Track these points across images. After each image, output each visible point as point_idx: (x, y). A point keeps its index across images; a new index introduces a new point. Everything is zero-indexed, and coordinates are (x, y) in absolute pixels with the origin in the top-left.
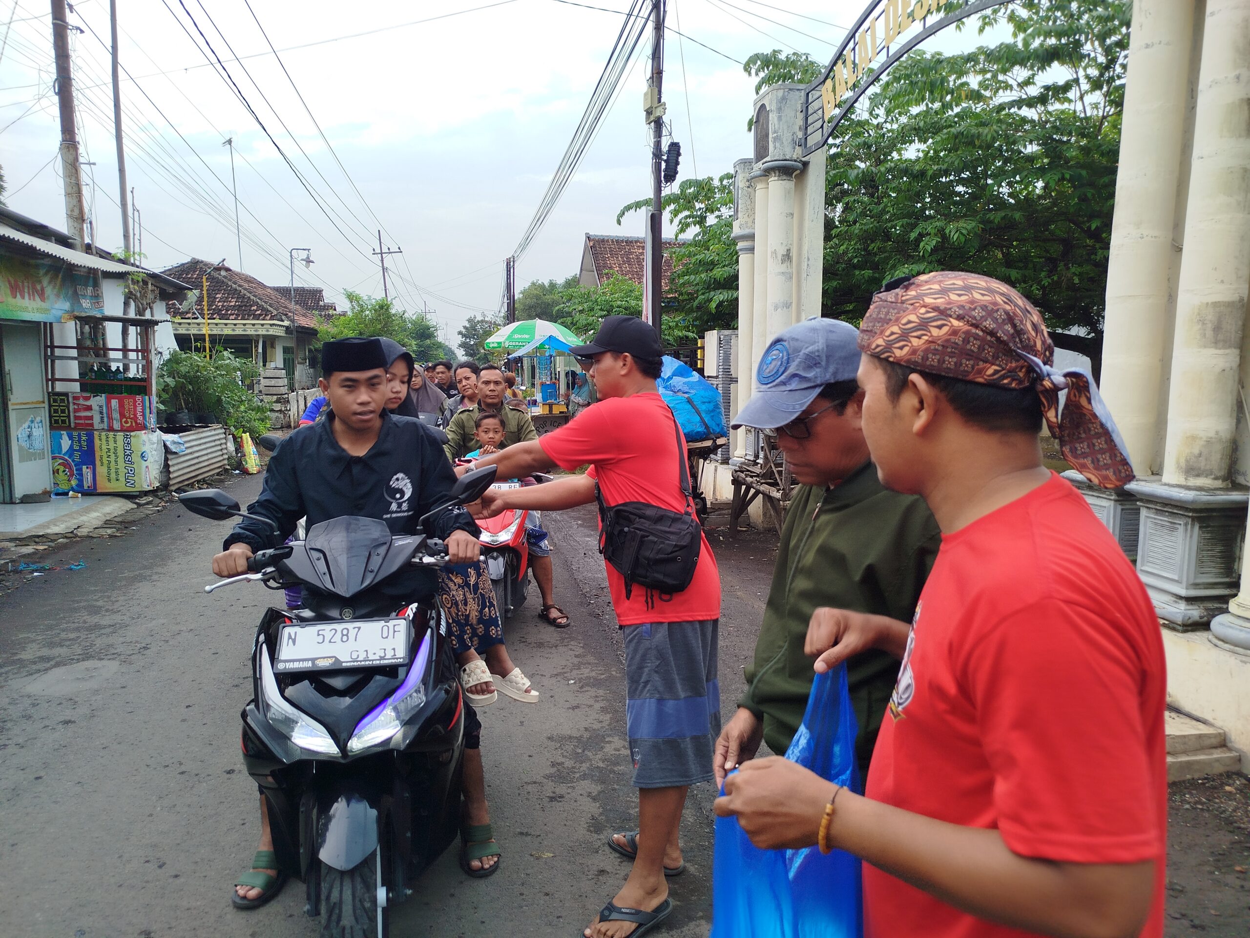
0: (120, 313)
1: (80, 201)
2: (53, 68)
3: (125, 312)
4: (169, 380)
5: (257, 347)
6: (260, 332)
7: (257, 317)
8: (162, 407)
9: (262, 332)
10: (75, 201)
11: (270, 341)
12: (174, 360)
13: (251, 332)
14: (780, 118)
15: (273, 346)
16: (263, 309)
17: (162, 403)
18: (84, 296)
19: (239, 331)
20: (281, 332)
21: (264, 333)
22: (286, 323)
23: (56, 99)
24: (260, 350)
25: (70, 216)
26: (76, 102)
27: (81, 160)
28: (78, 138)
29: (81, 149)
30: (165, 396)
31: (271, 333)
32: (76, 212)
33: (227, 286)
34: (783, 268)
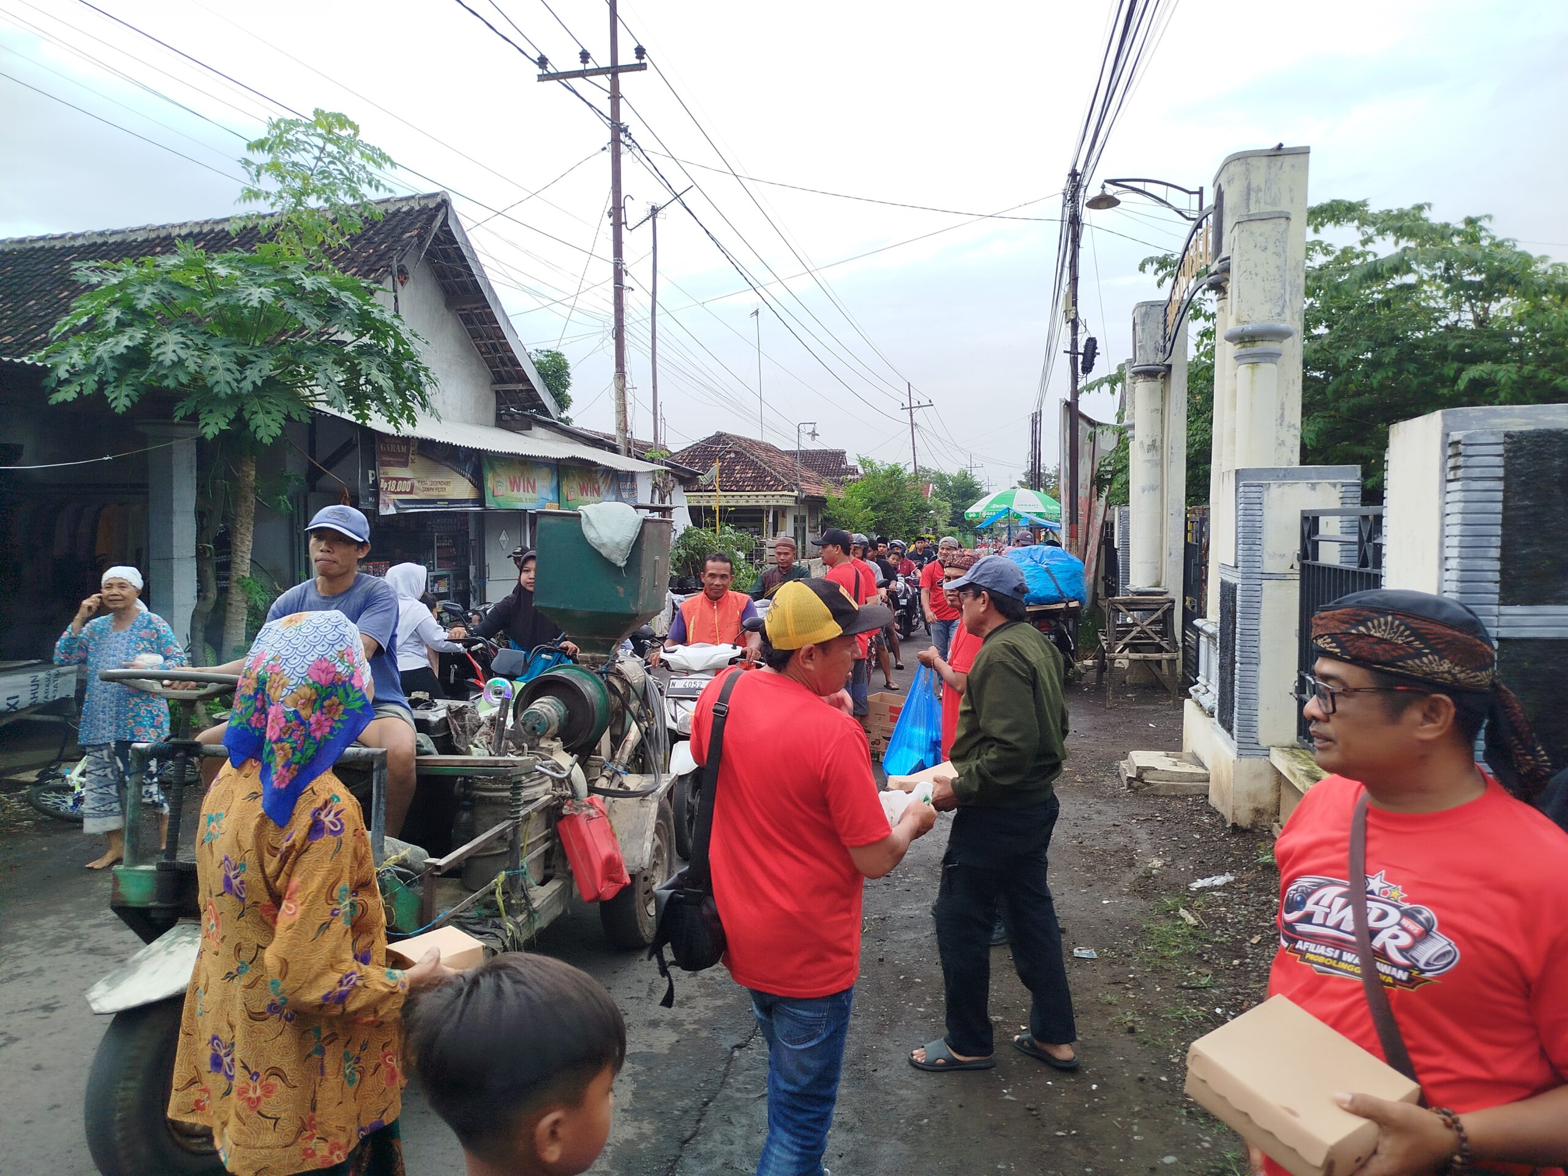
0: (648, 503)
1: (625, 417)
2: (613, 320)
3: (652, 502)
4: (681, 551)
5: (767, 517)
6: (771, 503)
7: (770, 488)
8: (675, 573)
9: (773, 503)
10: (622, 418)
11: (780, 512)
12: (687, 534)
13: (762, 503)
14: (1143, 330)
15: (784, 516)
16: (777, 480)
17: (677, 570)
18: (624, 490)
19: (752, 503)
20: (790, 502)
21: (775, 503)
22: (796, 493)
23: (614, 341)
24: (771, 520)
25: (618, 429)
26: (626, 342)
27: (627, 385)
28: (626, 369)
29: (628, 378)
30: (678, 565)
31: (780, 503)
32: (622, 426)
33: (746, 457)
34: (1149, 456)
